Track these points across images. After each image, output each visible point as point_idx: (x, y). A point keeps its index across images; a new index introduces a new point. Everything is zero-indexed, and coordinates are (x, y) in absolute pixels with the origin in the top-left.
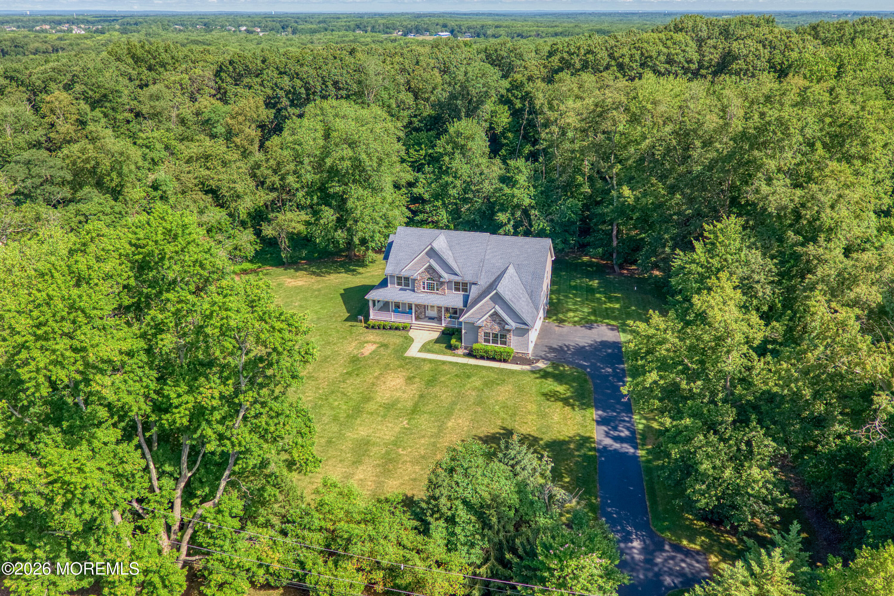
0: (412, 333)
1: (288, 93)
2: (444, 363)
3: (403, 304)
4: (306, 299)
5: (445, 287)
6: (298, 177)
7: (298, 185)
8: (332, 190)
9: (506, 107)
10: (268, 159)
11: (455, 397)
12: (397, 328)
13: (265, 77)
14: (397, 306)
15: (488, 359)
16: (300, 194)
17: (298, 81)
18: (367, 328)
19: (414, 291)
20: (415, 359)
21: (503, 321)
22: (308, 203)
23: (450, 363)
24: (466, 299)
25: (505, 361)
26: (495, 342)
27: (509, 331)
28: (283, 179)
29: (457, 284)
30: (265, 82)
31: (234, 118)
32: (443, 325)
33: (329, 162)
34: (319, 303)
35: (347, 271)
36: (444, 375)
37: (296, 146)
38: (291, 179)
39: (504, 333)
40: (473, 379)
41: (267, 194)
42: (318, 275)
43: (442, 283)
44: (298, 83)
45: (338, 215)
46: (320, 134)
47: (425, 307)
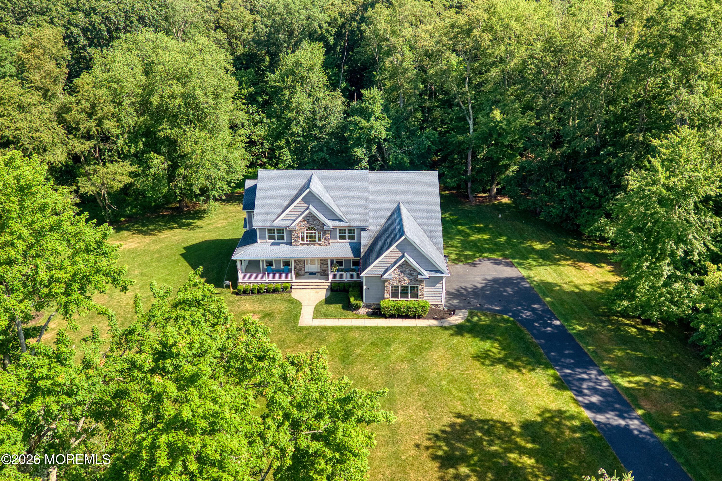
0: (296, 294)
1: (85, 30)
2: (350, 329)
3: (278, 261)
4: (146, 265)
5: (328, 235)
6: (117, 121)
7: (119, 131)
8: (162, 134)
9: (321, 44)
10: (80, 101)
11: (387, 375)
12: (275, 291)
13: (54, 13)
14: (270, 263)
15: (401, 317)
16: (121, 142)
17: (96, 17)
18: (237, 294)
19: (291, 244)
20: (314, 328)
21: (415, 270)
22: (132, 151)
23: (358, 328)
24: (356, 249)
25: (420, 317)
26: (404, 295)
27: (421, 281)
28: (100, 123)
29: (342, 231)
30: (55, 20)
31: (28, 51)
32: (330, 280)
33: (155, 100)
34: (165, 267)
35: (181, 226)
36: (358, 345)
37: (113, 84)
38: (109, 124)
39: (415, 284)
40: (394, 346)
41: (82, 143)
42: (145, 233)
43: (325, 232)
44: (96, 19)
45: (170, 163)
46: (139, 69)
47: (303, 261)
